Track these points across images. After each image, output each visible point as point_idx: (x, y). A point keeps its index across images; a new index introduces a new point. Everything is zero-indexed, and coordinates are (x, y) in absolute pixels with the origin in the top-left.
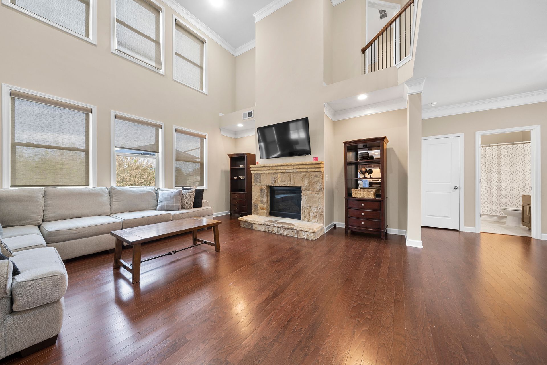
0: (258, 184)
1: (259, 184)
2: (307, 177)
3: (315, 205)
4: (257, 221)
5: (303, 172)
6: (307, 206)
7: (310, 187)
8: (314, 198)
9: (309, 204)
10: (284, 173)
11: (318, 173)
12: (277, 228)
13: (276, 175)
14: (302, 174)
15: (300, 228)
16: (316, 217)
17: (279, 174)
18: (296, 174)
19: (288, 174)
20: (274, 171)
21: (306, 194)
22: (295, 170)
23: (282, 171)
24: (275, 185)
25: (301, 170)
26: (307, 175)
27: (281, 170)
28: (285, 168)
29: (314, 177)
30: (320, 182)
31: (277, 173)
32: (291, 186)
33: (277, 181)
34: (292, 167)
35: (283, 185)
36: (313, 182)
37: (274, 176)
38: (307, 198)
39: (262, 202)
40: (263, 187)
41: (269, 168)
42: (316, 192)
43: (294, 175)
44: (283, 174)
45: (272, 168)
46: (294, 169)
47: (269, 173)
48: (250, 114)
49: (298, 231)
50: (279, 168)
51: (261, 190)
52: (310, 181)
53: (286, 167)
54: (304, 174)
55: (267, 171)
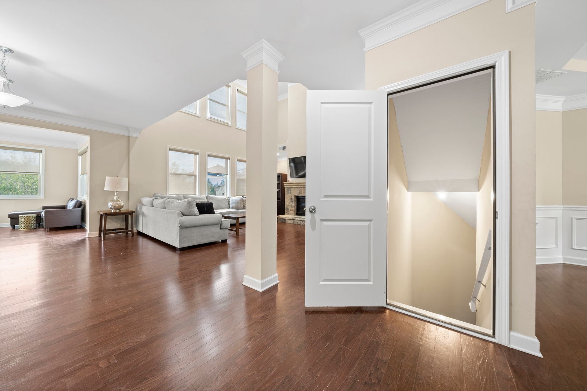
0: (289, 195)
13: (301, 189)
20: (299, 187)
24: (300, 195)
33: (301, 193)
37: (299, 189)
39: (292, 206)
40: (292, 196)
41: (296, 184)
47: (296, 188)
48: (284, 148)
50: (303, 184)
51: (291, 199)
55: (294, 186)
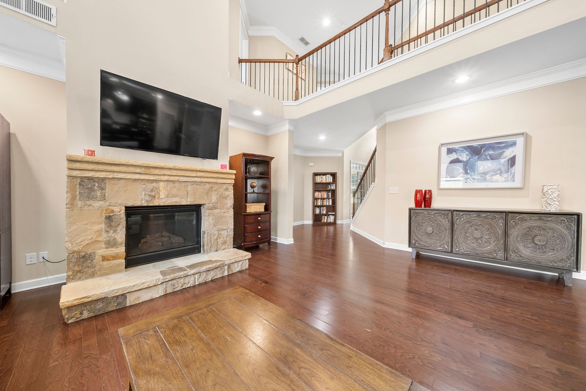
0: (97, 204)
1: (101, 203)
2: (214, 191)
3: (225, 227)
4: (143, 283)
5: (209, 183)
6: (214, 231)
7: (218, 205)
8: (223, 218)
9: (217, 227)
10: (173, 182)
11: (229, 186)
12: (192, 276)
13: (154, 184)
14: (208, 186)
15: (234, 260)
16: (226, 243)
17: (162, 184)
18: (198, 185)
19: (183, 184)
20: (152, 178)
21: (212, 215)
22: (198, 180)
23: (172, 178)
24: (150, 205)
25: (208, 180)
26: (216, 187)
27: (169, 177)
28: (179, 173)
29: (225, 190)
30: (231, 197)
31: (156, 181)
32: (188, 203)
33: (157, 196)
34: (194, 174)
35: (171, 203)
36: (223, 198)
37: (150, 186)
38: (214, 219)
39: (111, 244)
40: (116, 209)
41: (138, 170)
42: (226, 210)
43: (194, 186)
44: (171, 184)
45: (148, 171)
46: (196, 177)
47: (135, 180)
49: (229, 266)
50: (168, 172)
51: (109, 217)
52: (219, 195)
53: (183, 173)
54: (211, 185)
55: (129, 176)
